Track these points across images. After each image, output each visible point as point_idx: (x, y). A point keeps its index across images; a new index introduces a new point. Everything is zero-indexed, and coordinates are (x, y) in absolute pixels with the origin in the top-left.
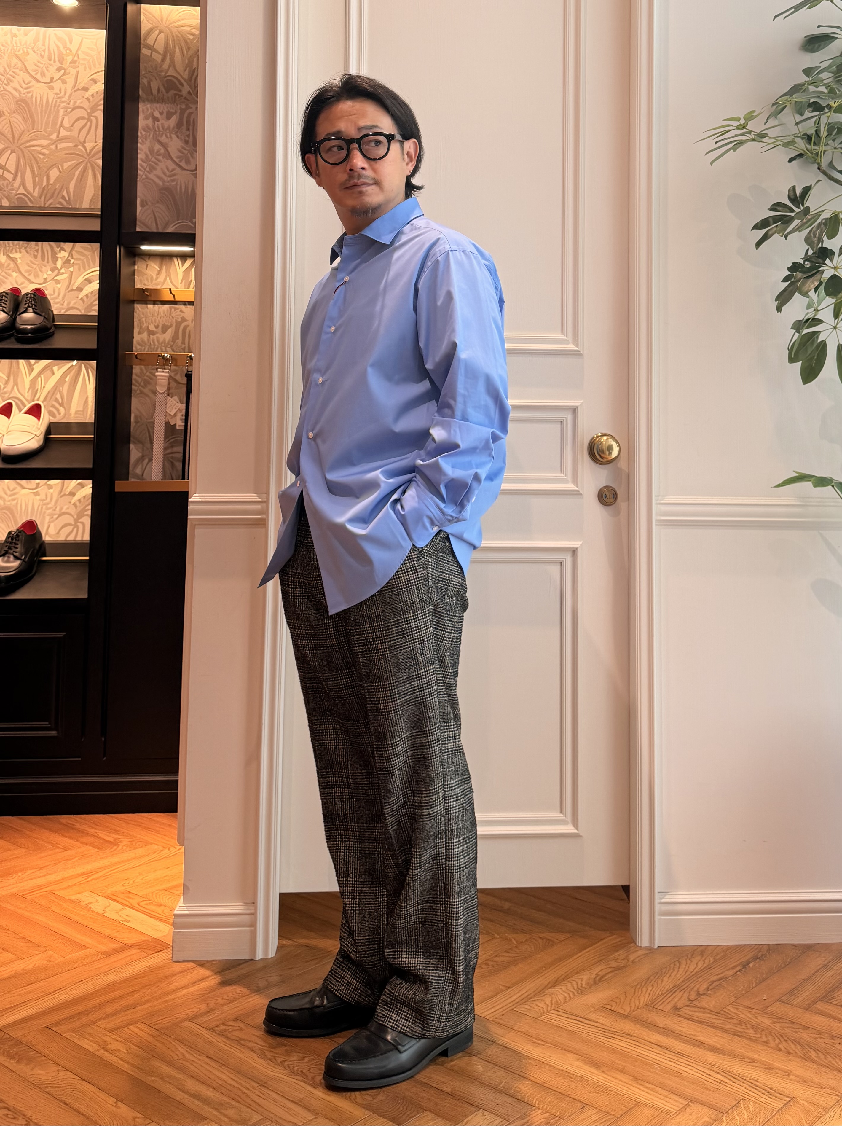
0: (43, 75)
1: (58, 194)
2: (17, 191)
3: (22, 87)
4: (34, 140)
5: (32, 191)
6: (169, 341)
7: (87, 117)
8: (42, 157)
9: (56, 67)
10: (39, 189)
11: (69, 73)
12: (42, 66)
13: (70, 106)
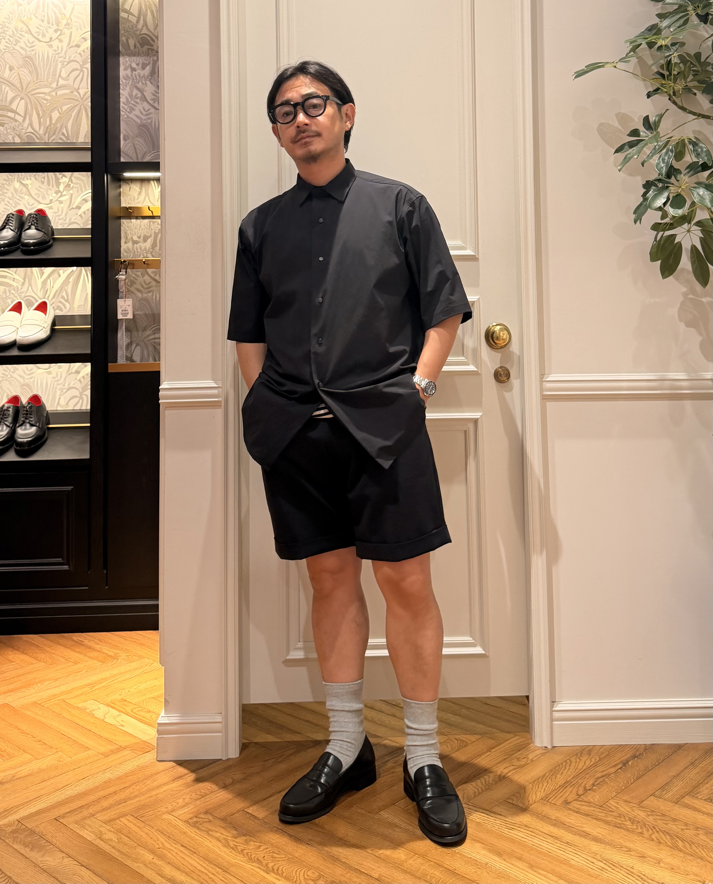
0: (44, 36)
1: (59, 133)
2: (26, 130)
3: (27, 46)
4: (38, 88)
5: (38, 130)
6: (148, 250)
7: (79, 68)
8: (45, 102)
9: (53, 29)
10: (44, 128)
11: (64, 34)
12: (42, 28)
13: (66, 60)
